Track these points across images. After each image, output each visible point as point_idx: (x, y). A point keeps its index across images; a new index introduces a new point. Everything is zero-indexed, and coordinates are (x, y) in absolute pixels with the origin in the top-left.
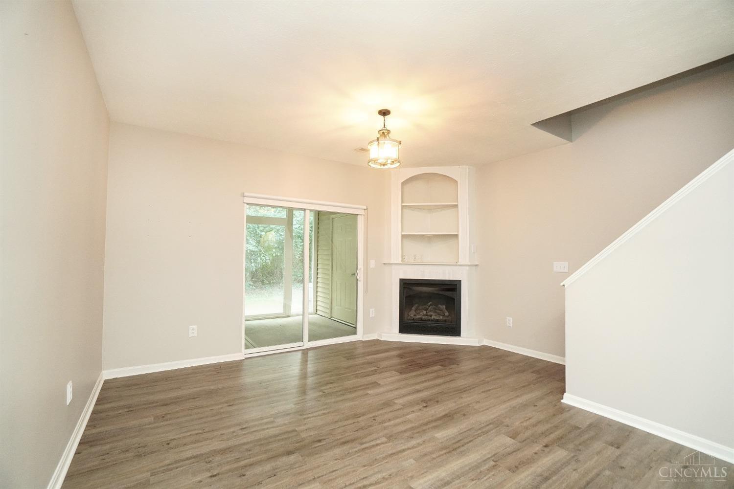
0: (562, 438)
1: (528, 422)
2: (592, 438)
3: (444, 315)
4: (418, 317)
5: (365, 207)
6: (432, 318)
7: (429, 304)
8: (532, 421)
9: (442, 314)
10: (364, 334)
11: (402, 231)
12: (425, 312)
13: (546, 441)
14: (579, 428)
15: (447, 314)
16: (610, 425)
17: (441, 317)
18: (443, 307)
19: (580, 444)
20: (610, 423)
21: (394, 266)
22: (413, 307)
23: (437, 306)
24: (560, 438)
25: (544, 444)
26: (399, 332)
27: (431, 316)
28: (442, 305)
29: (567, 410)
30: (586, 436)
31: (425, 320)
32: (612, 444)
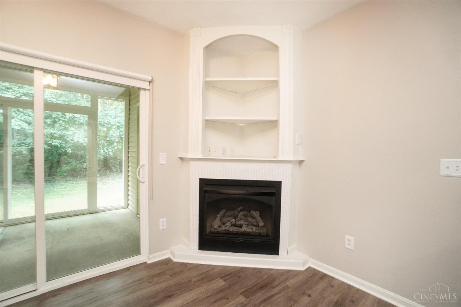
3: (258, 226)
4: (224, 228)
5: (150, 78)
6: (243, 229)
7: (239, 209)
9: (255, 223)
10: (150, 253)
11: (204, 114)
12: (234, 220)
15: (261, 224)
17: (254, 229)
18: (256, 214)
21: (192, 163)
22: (218, 214)
23: (250, 211)
26: (199, 249)
27: (241, 226)
28: (256, 211)
31: (233, 234)
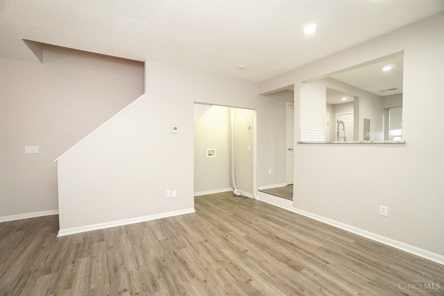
0: (77, 253)
1: (49, 259)
2: (91, 243)
8: (51, 257)
13: (70, 260)
14: (81, 244)
16: (92, 234)
19: (88, 250)
20: (91, 233)
24: (77, 254)
25: (72, 262)
29: (65, 239)
30: (87, 245)
32: (100, 241)
